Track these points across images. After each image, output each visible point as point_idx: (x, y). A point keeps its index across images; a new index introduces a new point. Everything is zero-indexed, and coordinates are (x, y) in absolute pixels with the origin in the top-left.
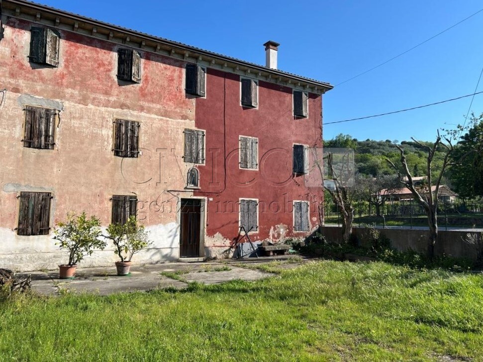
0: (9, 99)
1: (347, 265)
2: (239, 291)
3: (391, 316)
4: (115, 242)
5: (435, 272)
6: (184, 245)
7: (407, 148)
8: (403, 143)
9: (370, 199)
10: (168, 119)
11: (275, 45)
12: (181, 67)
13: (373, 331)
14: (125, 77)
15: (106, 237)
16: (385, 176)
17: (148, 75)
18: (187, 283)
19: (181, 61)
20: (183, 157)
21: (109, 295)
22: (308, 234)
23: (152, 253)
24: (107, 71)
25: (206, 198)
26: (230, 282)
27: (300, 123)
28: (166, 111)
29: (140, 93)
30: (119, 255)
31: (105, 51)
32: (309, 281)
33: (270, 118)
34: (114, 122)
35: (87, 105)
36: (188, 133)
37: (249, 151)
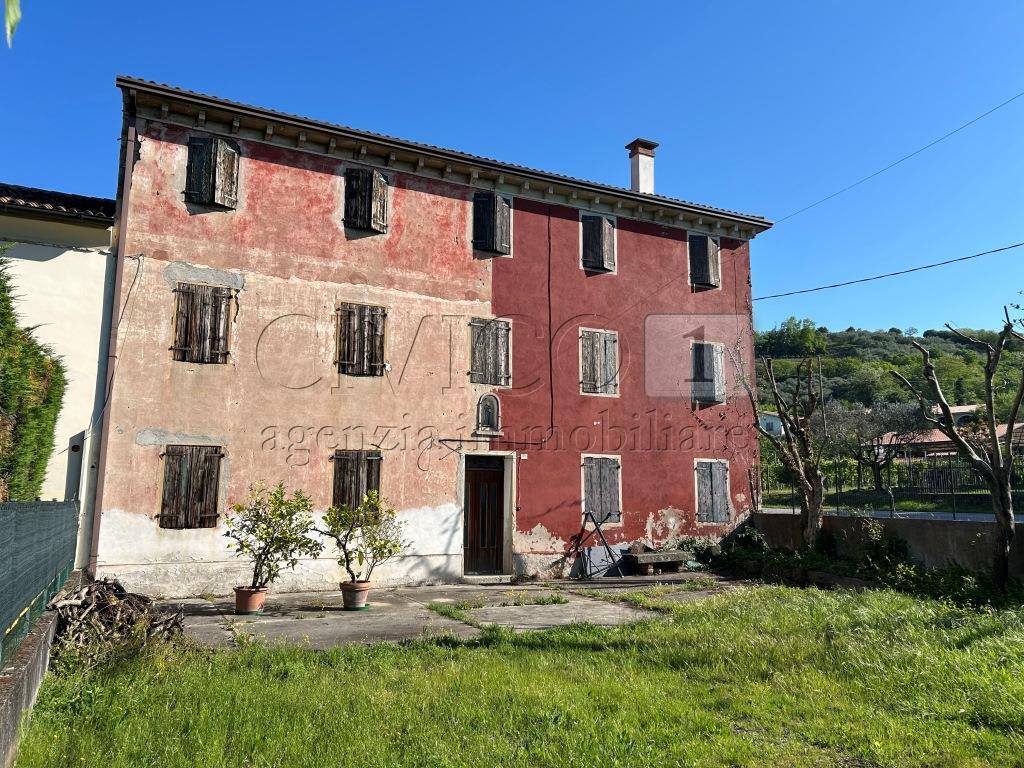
0: (150, 271)
1: (813, 596)
2: (584, 647)
3: (915, 712)
4: (339, 543)
5: (1012, 614)
6: (471, 549)
7: (939, 345)
8: (927, 334)
9: (860, 454)
10: (439, 300)
11: (649, 146)
12: (463, 198)
13: (877, 743)
14: (359, 222)
15: (322, 533)
16: (891, 406)
17: (402, 216)
18: (479, 627)
19: (463, 187)
21: (328, 649)
22: (727, 530)
23: (410, 565)
24: (323, 213)
25: (514, 454)
26: (567, 628)
27: (704, 300)
28: (436, 285)
29: (387, 253)
30: (348, 568)
31: (321, 174)
32: (732, 629)
33: (641, 291)
34: (339, 309)
35: (288, 278)
36: (480, 328)
37: (600, 358)
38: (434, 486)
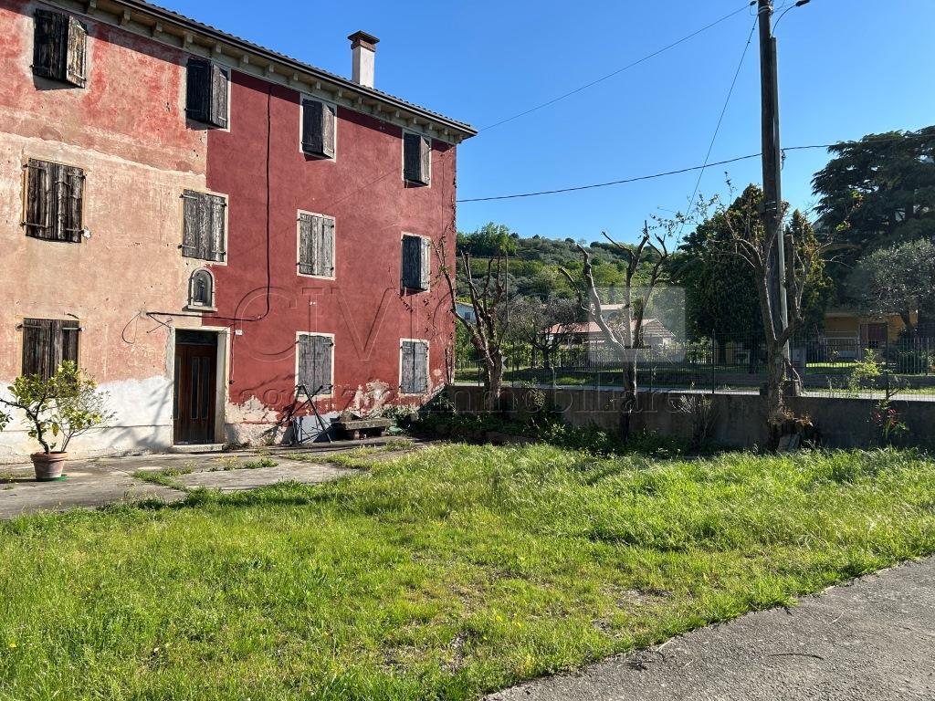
1: (488, 451)
2: (289, 502)
3: (553, 533)
4: (29, 414)
5: (628, 459)
6: (182, 420)
7: (600, 254)
8: (594, 245)
9: (535, 339)
10: (147, 167)
11: (371, 41)
12: (176, 62)
13: (522, 558)
14: (50, 70)
15: (8, 403)
16: (560, 301)
17: (103, 71)
18: (186, 491)
19: (176, 50)
20: (180, 247)
21: (14, 518)
22: (425, 400)
23: (114, 436)
24: (7, 55)
25: (228, 330)
26: (274, 486)
27: (415, 195)
28: (143, 151)
29: (86, 109)
30: (40, 439)
32: (421, 479)
33: (359, 181)
34: (26, 166)
36: (191, 199)
37: (317, 240)
38: (141, 359)
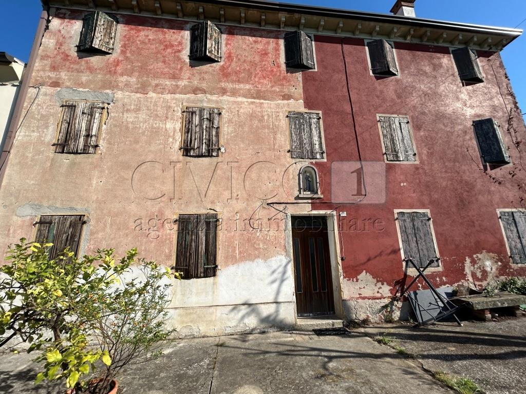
6: (305, 293)
10: (262, 101)
11: (409, 1)
12: (277, 38)
14: (199, 57)
17: (232, 51)
19: (277, 31)
20: (289, 151)
24: (175, 52)
25: (335, 213)
28: (259, 92)
29: (221, 73)
31: (174, 31)
34: (184, 112)
35: (147, 94)
36: (295, 118)
37: (398, 135)
38: (265, 241)
